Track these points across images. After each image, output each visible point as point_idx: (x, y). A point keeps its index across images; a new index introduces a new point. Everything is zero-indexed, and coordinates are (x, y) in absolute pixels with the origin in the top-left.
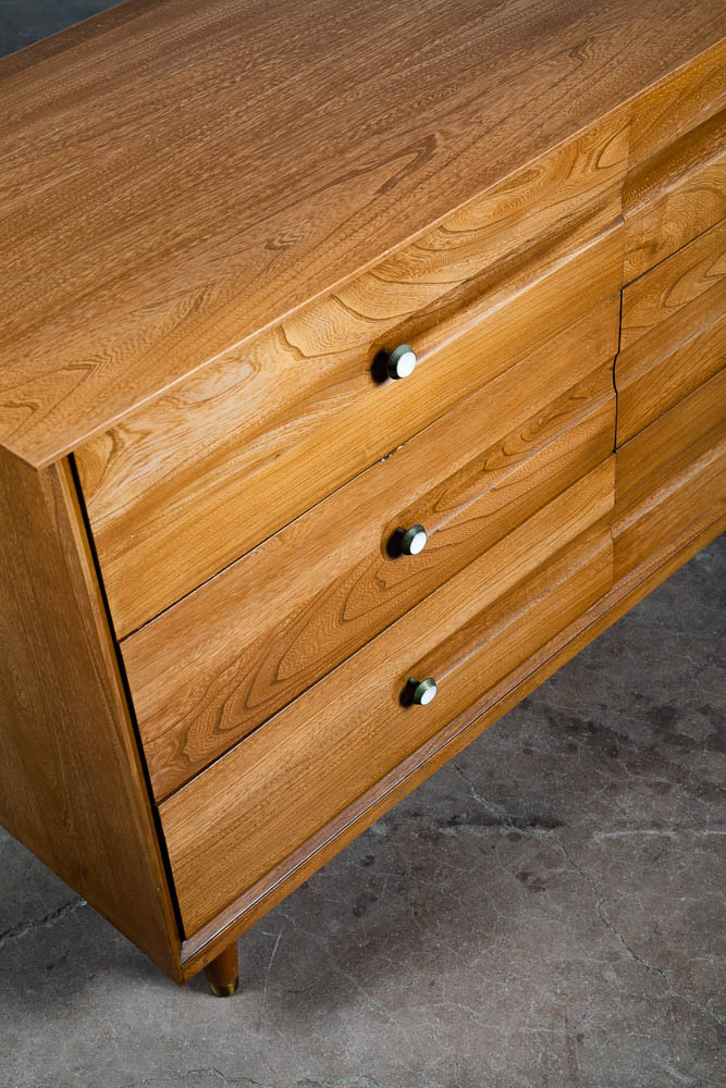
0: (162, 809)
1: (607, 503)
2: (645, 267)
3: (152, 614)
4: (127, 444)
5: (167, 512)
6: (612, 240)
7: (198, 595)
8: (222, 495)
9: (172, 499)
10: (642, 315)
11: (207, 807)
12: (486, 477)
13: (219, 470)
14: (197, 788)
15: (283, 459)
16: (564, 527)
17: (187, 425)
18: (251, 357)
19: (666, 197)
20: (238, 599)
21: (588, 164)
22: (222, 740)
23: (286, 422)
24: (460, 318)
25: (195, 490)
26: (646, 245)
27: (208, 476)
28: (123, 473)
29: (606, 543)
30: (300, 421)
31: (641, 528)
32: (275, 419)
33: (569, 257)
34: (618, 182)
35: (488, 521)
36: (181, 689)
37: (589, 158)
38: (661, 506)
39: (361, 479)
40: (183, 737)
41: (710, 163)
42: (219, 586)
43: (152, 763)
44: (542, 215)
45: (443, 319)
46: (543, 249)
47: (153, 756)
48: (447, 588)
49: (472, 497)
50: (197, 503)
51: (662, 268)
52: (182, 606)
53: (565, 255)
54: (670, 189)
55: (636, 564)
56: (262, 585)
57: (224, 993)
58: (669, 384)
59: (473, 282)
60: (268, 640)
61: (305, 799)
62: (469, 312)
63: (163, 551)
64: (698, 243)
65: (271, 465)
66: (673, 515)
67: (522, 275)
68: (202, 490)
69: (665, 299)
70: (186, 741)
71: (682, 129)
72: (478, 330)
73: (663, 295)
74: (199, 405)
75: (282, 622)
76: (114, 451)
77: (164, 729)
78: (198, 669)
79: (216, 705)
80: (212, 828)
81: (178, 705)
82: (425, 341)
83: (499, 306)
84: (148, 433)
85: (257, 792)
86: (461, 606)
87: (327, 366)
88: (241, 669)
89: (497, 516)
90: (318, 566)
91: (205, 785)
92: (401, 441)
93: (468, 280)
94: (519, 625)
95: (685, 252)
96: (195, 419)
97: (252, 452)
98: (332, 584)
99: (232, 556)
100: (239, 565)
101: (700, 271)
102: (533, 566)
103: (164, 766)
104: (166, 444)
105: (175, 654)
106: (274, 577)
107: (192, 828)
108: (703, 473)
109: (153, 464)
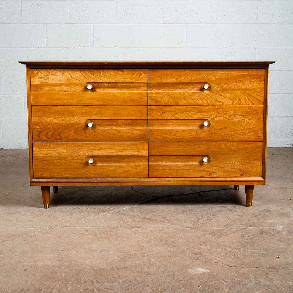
1: (145, 153)
2: (154, 104)
3: (38, 105)
4: (39, 73)
5: (43, 89)
7: (47, 107)
8: (54, 92)
9: (45, 87)
10: (154, 114)
11: (42, 151)
12: (113, 126)
13: (54, 87)
14: (41, 145)
16: (133, 151)
17: (49, 76)
18: (63, 72)
19: (159, 92)
20: (54, 113)
21: (137, 76)
22: (47, 139)
23: (67, 86)
24: (107, 89)
25: (49, 88)
26: (154, 100)
27: (52, 87)
28: (38, 78)
29: (146, 164)
30: (70, 88)
31: (157, 167)
32: (65, 85)
34: (145, 83)
35: (112, 136)
36: (41, 123)
37: (137, 74)
38: (164, 166)
39: (82, 107)
40: (40, 132)
42: (51, 108)
43: (33, 133)
45: (103, 88)
46: (127, 87)
48: (101, 143)
50: (49, 90)
51: (159, 107)
52: (44, 107)
53: (132, 90)
54: (161, 92)
56: (59, 113)
58: (164, 135)
59: (110, 84)
60: (59, 125)
61: (63, 167)
62: (109, 90)
63: (42, 95)
64: (169, 107)
65: (64, 92)
66: (168, 171)
68: (50, 89)
70: (40, 134)
71: (162, 81)
72: (110, 93)
73: (160, 113)
74: (52, 74)
75: (62, 124)
76: (37, 73)
77: (36, 128)
78: (44, 121)
79: (47, 131)
80: (42, 156)
81: (40, 125)
83: (116, 92)
84: (43, 74)
85: (53, 156)
86: (104, 150)
87: (76, 81)
88: (53, 127)
89: (114, 136)
90: (71, 118)
91: (42, 146)
92: (91, 105)
93: (108, 83)
94: (119, 167)
95: (166, 107)
96: (51, 76)
97: (60, 88)
98: (74, 124)
99: (54, 104)
100: (55, 107)
101: (171, 114)
102: (124, 154)
103: (35, 135)
104: (46, 77)
105: (41, 115)
106: (62, 114)
107: (38, 153)
108: (177, 166)
109: (43, 79)
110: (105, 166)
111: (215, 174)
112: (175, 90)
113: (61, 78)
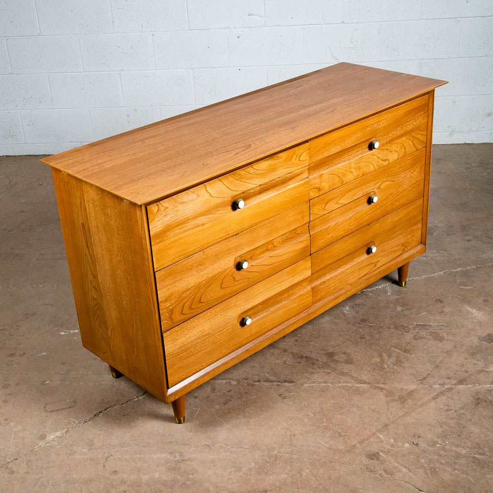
0: (164, 335)
1: (308, 273)
2: (317, 195)
3: (165, 266)
4: (162, 210)
5: (170, 234)
6: (305, 183)
7: (178, 264)
8: (187, 233)
9: (172, 230)
10: (317, 210)
11: (177, 340)
12: (268, 252)
13: (187, 225)
14: (175, 331)
15: (205, 226)
16: (294, 277)
17: (178, 209)
18: (197, 193)
19: (322, 174)
20: (191, 269)
21: (296, 158)
22: (183, 317)
23: (206, 215)
24: (258, 196)
25: (179, 229)
26: (317, 188)
27: (183, 226)
28: (160, 218)
29: (309, 288)
30: (210, 216)
31: (321, 286)
32: (203, 213)
33: (292, 185)
34: (306, 166)
35: (269, 267)
36: (172, 294)
37: (297, 156)
38: (328, 280)
39: (228, 240)
40: (172, 311)
41: (336, 167)
42: (185, 263)
43: (162, 317)
44: (282, 171)
45: (253, 196)
46: (284, 182)
47: (162, 315)
48: (255, 287)
49: (262, 257)
50: (180, 233)
51: (322, 197)
52: (173, 266)
53: (290, 185)
54: (323, 172)
55: (320, 300)
56: (197, 266)
57: (180, 422)
58: (327, 237)
59: (262, 186)
60: (199, 286)
61: (208, 349)
62: (261, 196)
63: (170, 246)
64: (334, 191)
65: (201, 227)
66: (333, 285)
67: (277, 188)
68: (181, 230)
69: (325, 207)
70: (172, 313)
71: (326, 155)
72: (263, 201)
73: (323, 206)
74: (182, 203)
75: (203, 281)
76: (158, 211)
77: (166, 307)
78: (177, 289)
79: (182, 304)
80: (179, 348)
81: (171, 300)
82: (248, 201)
83: (271, 195)
84: (167, 208)
85: (193, 340)
86: (260, 295)
87: (219, 201)
88: (190, 294)
89: (271, 266)
90: (215, 265)
91: (177, 331)
92: (240, 231)
93: (261, 185)
94: (279, 309)
95: (330, 193)
96: (180, 207)
97: (196, 222)
98: (218, 273)
99: (189, 254)
100: (191, 258)
101: (335, 201)
102: (284, 288)
103: (165, 320)
104: (172, 213)
105: (171, 282)
106: (201, 265)
107: (172, 346)
108: (342, 272)
109: (168, 218)
110: (263, 318)
111: (379, 263)
112: (339, 162)
113: (194, 204)
